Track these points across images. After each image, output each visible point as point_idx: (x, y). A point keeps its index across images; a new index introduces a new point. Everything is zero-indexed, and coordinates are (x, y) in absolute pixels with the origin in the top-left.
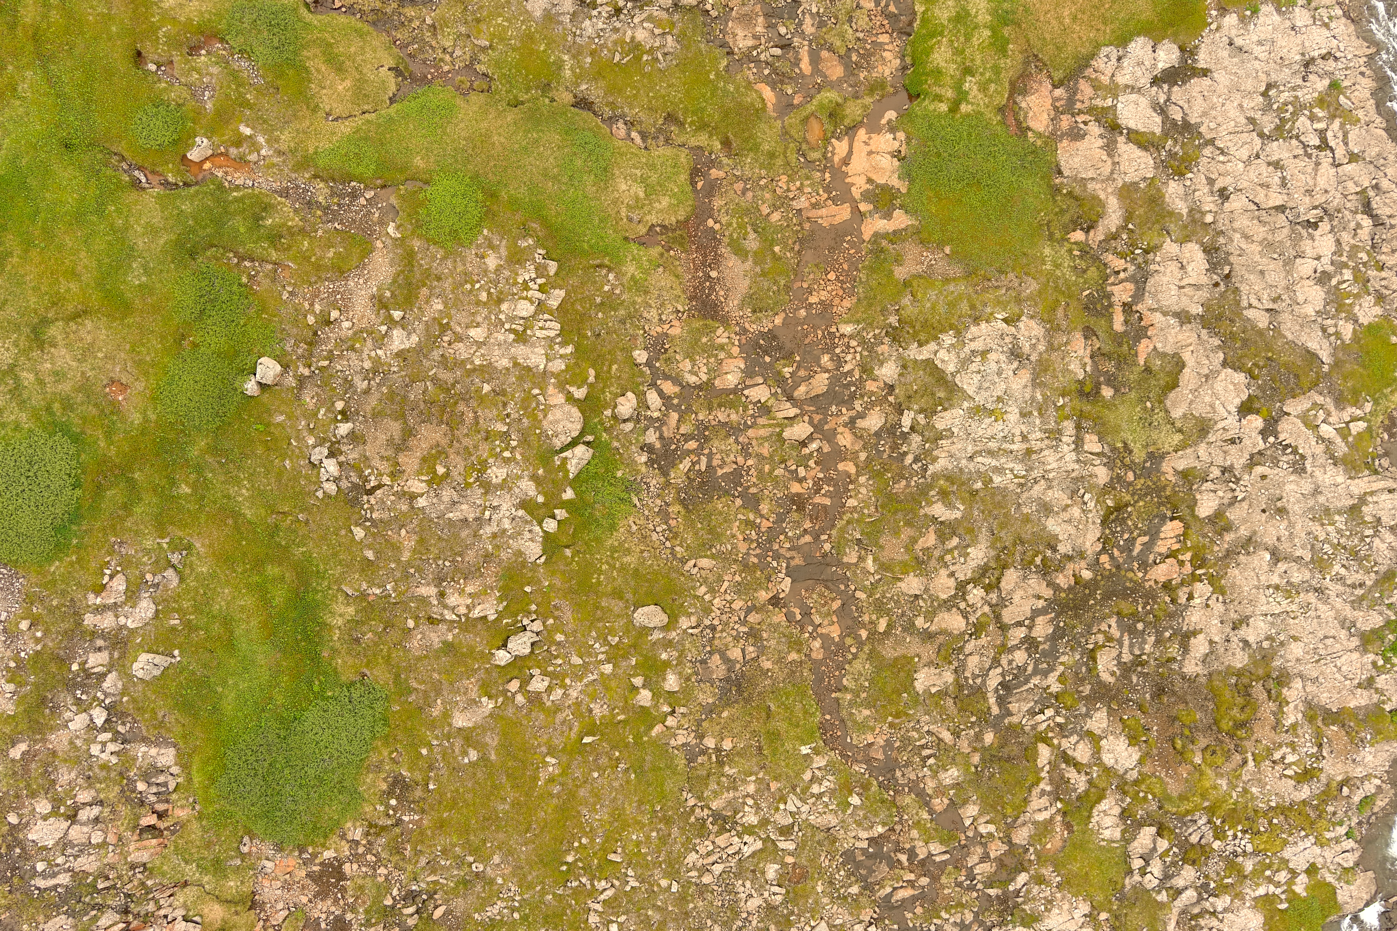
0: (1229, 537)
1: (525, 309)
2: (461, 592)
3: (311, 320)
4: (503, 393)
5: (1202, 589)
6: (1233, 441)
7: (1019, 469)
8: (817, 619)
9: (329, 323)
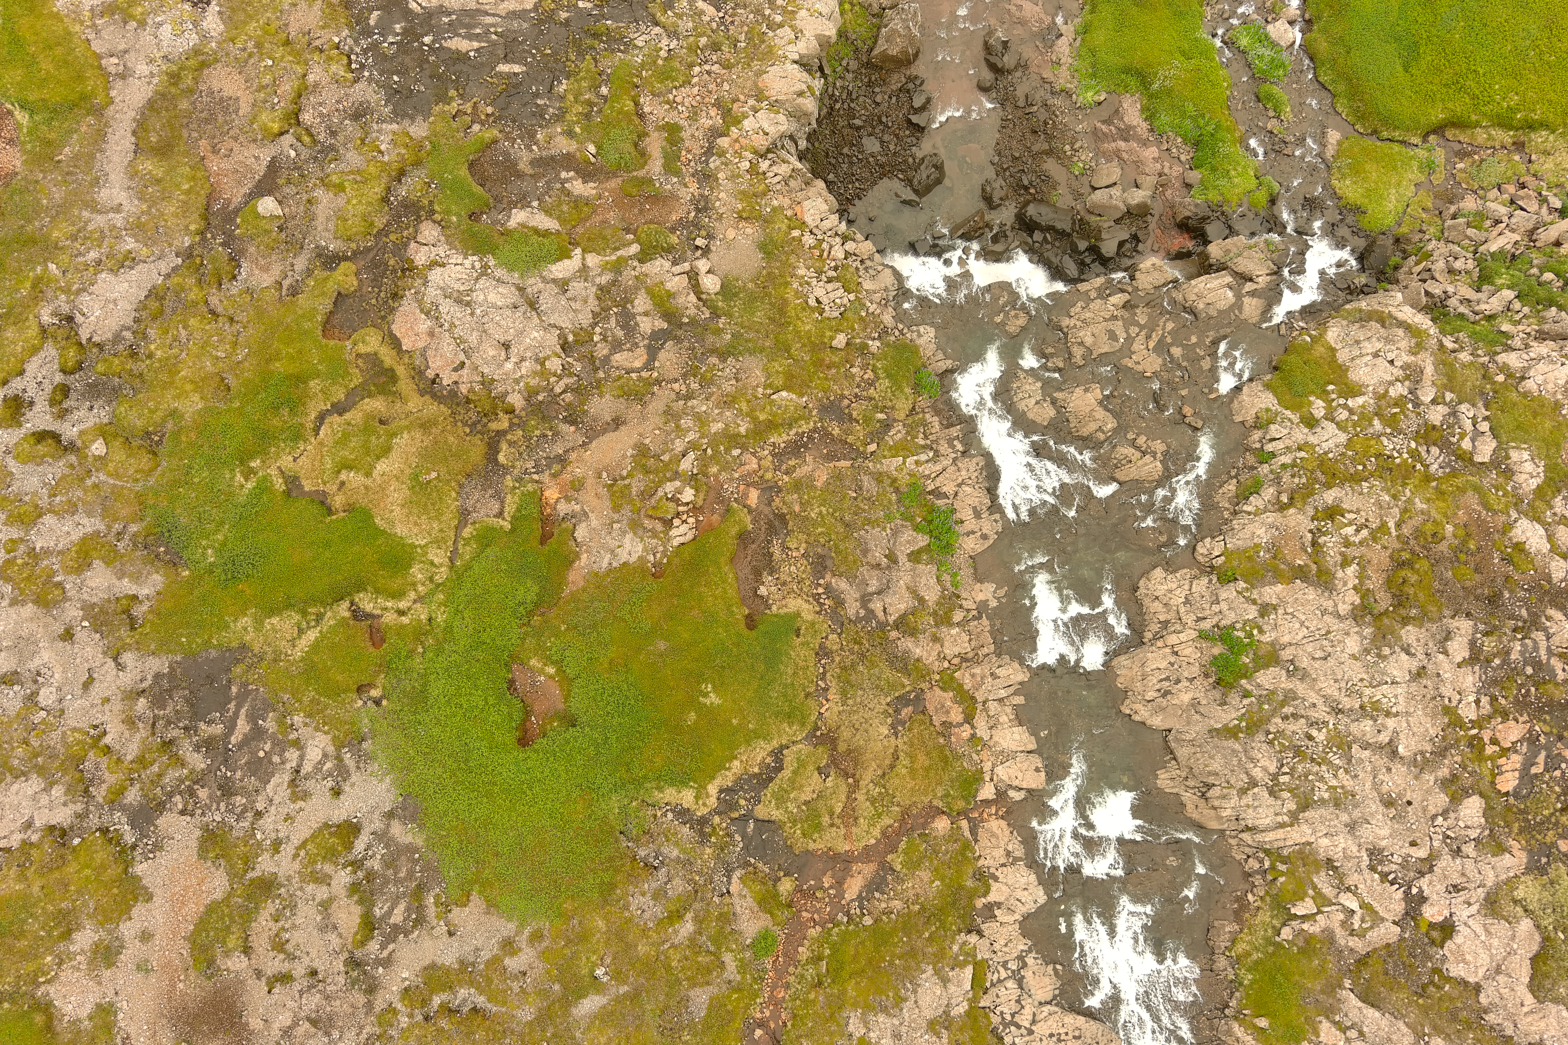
0: (1444, 771)
5: (1468, 713)
6: (1457, 888)
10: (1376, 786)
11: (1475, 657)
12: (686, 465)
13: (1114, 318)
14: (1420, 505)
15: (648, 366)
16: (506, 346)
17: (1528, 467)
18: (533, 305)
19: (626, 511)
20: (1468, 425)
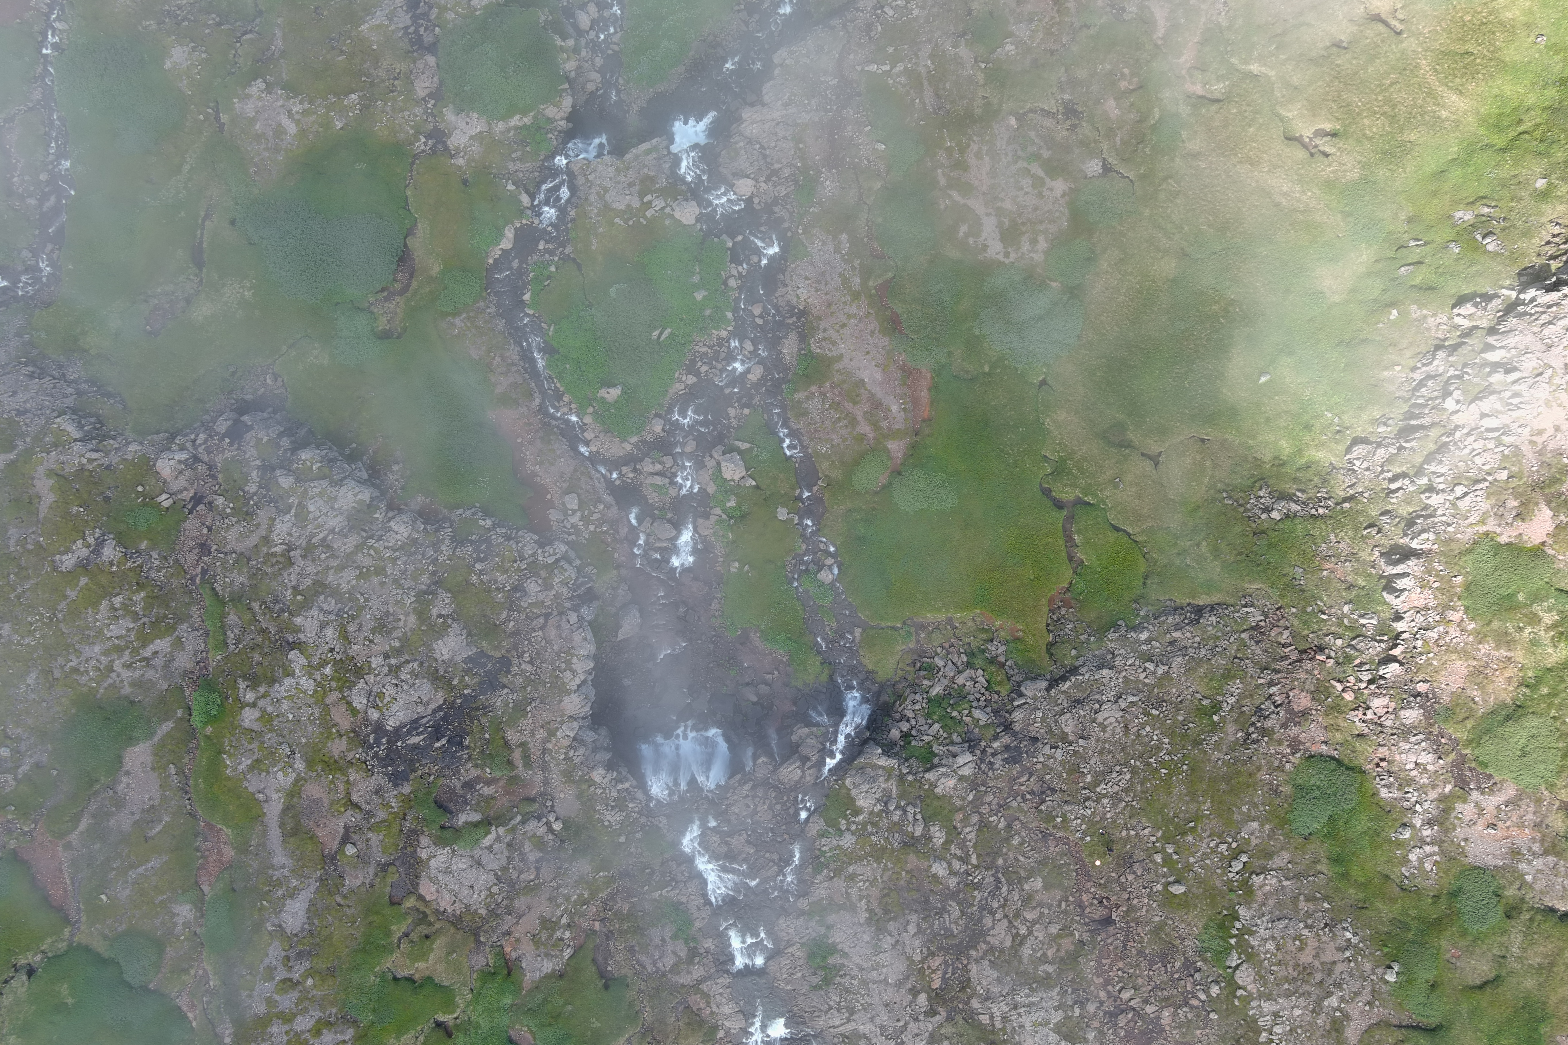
0: (909, 986)
1: (1278, 1029)
2: (1271, 885)
3: (1377, 1003)
4: (1277, 985)
5: (917, 958)
6: (917, 1035)
7: (1018, 999)
8: (1095, 902)
9: (1369, 1003)
10: (881, 999)
11: (920, 931)
12: (564, 921)
13: (747, 796)
14: (890, 865)
15: (537, 877)
16: (472, 887)
17: (938, 834)
18: (479, 863)
19: (542, 949)
20: (911, 819)
